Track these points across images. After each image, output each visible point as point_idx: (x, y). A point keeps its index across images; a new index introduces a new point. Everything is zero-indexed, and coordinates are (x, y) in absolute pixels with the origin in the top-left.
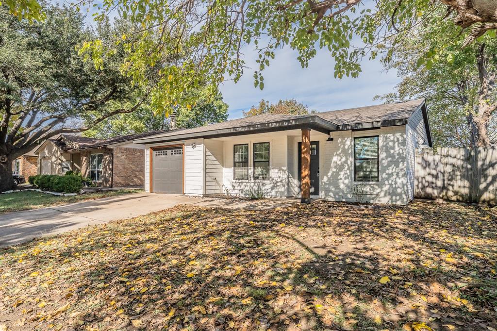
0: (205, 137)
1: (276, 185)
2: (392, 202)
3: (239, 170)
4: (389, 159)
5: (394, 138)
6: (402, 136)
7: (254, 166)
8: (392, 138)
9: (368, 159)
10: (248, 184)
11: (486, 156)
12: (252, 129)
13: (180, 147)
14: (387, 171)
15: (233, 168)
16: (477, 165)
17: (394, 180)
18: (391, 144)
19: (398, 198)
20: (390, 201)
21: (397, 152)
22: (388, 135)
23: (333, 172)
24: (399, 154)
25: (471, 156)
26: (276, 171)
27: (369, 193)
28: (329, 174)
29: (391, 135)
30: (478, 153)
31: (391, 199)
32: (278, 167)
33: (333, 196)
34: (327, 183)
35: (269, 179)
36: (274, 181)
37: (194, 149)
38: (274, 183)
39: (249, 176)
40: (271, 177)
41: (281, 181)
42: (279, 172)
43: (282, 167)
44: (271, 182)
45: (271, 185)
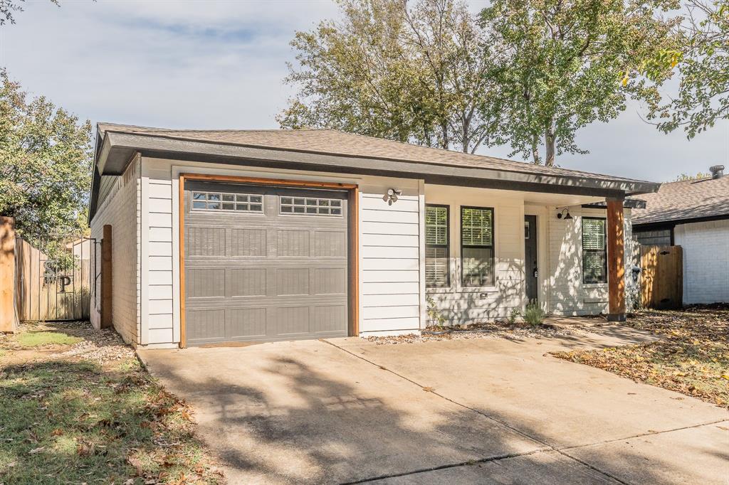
0: (431, 179)
1: (505, 296)
3: (433, 264)
7: (463, 256)
9: (596, 250)
10: (449, 297)
12: (570, 183)
23: (562, 269)
26: (505, 266)
27: (600, 301)
28: (557, 274)
32: (508, 260)
33: (561, 308)
34: (554, 287)
35: (493, 283)
36: (502, 287)
37: (390, 204)
38: (501, 290)
39: (451, 277)
40: (498, 278)
41: (513, 287)
42: (510, 269)
43: (516, 260)
44: (497, 289)
45: (496, 296)
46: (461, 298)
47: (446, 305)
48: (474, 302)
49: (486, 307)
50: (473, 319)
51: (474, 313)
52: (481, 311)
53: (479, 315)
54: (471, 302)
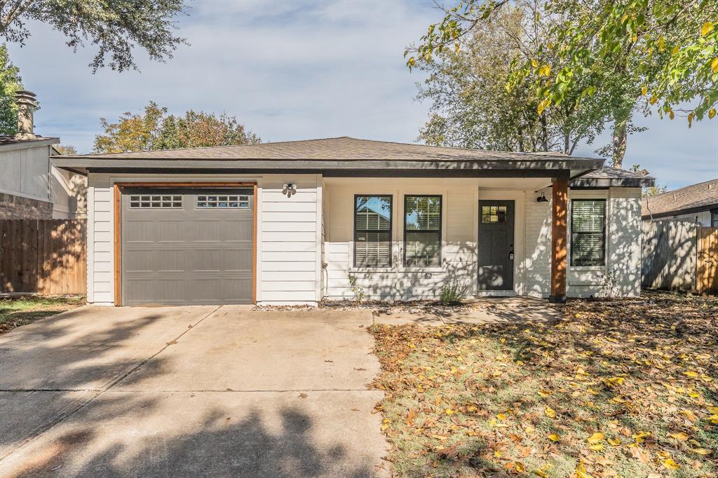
0: (327, 173)
1: (453, 276)
2: (623, 294)
3: (367, 247)
4: (620, 234)
5: (627, 204)
6: (636, 202)
7: (405, 240)
8: (624, 204)
9: (590, 233)
10: (391, 275)
11: (676, 233)
13: (248, 190)
14: (617, 251)
15: (352, 243)
16: (668, 243)
17: (626, 264)
18: (623, 212)
19: (630, 288)
20: (621, 293)
21: (631, 224)
22: (621, 200)
23: (541, 252)
24: (632, 227)
25: (663, 232)
26: (456, 248)
27: (594, 284)
28: (535, 256)
29: (624, 199)
30: (669, 229)
31: (622, 290)
32: (459, 243)
33: (540, 290)
34: (531, 269)
35: (440, 264)
36: (450, 268)
37: (289, 196)
38: (449, 271)
39: (393, 258)
40: (445, 260)
41: (464, 268)
42: (461, 251)
43: (468, 243)
44: (444, 270)
45: (444, 275)
46: (404, 277)
47: (388, 282)
48: (419, 281)
49: (431, 285)
50: (417, 296)
51: (418, 291)
52: (426, 289)
53: (423, 292)
54: (415, 281)
